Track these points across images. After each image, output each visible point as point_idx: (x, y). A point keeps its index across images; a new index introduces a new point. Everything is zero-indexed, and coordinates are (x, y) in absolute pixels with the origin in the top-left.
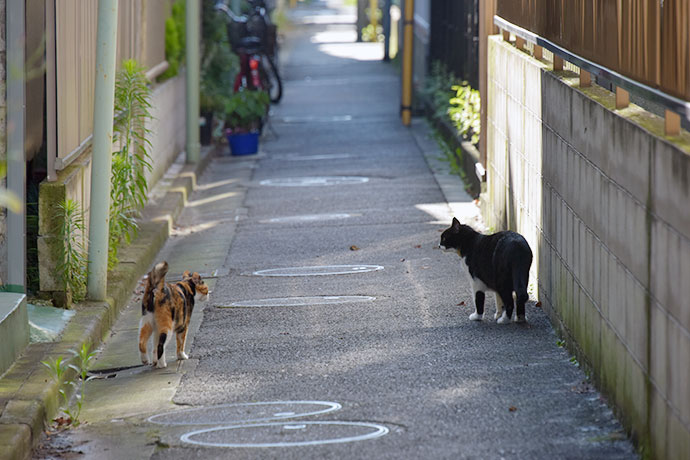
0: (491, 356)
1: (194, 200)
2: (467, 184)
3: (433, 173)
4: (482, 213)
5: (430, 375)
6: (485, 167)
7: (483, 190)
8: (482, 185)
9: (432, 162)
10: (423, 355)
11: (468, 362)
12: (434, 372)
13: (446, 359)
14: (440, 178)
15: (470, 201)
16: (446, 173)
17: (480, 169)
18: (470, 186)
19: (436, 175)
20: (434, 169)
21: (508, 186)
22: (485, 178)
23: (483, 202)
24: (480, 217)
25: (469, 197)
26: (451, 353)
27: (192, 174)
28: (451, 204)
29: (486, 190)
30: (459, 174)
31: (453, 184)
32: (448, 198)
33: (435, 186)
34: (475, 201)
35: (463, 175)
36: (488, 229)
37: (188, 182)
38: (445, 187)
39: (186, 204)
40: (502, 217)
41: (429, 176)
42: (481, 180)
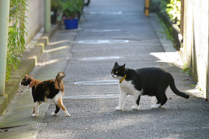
0: (184, 123)
1: (48, 49)
2: (174, 43)
3: (158, 38)
4: (181, 57)
5: (155, 132)
6: (183, 36)
7: (181, 46)
8: (181, 44)
9: (158, 34)
10: (152, 122)
11: (172, 126)
12: (157, 130)
13: (162, 124)
14: (162, 41)
15: (176, 52)
16: (165, 38)
17: (180, 37)
18: (175, 45)
19: (160, 40)
20: (159, 37)
21: (193, 44)
22: (182, 41)
23: (182, 52)
24: (180, 59)
25: (175, 50)
26: (165, 121)
27: (47, 38)
28: (166, 53)
29: (183, 47)
30: (171, 39)
31: (167, 44)
32: (166, 50)
33: (159, 44)
34: (178, 52)
35: (173, 39)
36: (184, 64)
37: (45, 41)
38: (164, 45)
39: (44, 51)
40: (190, 59)
41: (156, 40)
42: (181, 42)
